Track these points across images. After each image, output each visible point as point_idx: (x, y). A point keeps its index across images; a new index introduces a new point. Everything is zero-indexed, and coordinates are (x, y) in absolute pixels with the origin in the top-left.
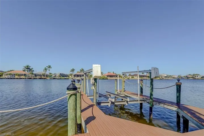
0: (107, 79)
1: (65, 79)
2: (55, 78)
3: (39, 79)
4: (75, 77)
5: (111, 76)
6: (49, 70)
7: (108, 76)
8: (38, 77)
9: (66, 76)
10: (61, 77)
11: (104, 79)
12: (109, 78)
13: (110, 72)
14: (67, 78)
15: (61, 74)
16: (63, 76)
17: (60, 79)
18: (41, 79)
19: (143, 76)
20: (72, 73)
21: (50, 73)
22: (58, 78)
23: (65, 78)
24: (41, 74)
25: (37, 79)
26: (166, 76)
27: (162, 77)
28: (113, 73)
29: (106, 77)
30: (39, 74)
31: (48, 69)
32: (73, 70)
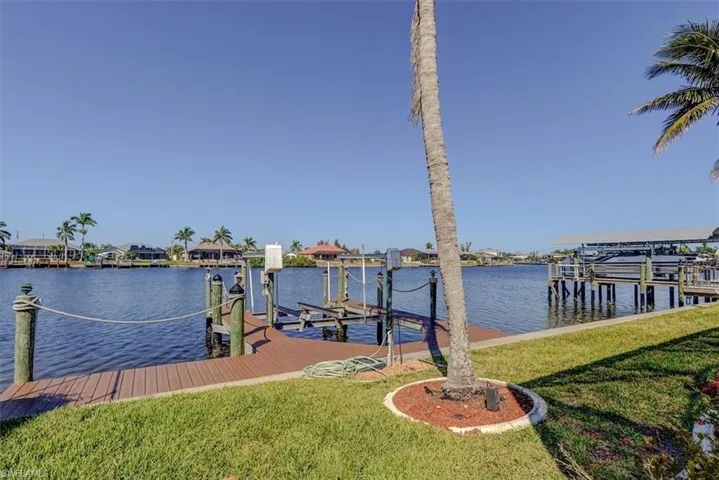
0: (312, 266)
1: (152, 266)
2: (110, 262)
3: (37, 266)
4: (194, 258)
5: (327, 256)
6: (84, 233)
7: (316, 256)
8: (28, 260)
9: (157, 256)
10: (137, 259)
11: (302, 266)
12: (320, 262)
13: (325, 241)
14: (163, 261)
15: (134, 248)
16: (143, 256)
17: (133, 266)
18: (43, 266)
19: (431, 256)
20: (182, 243)
21: (88, 245)
22: (122, 263)
23: (155, 261)
24: (46, 246)
25: (24, 266)
26: (495, 254)
27: (484, 259)
28: (337, 244)
29: (310, 258)
30: (35, 245)
31: (79, 227)
32: (186, 234)
